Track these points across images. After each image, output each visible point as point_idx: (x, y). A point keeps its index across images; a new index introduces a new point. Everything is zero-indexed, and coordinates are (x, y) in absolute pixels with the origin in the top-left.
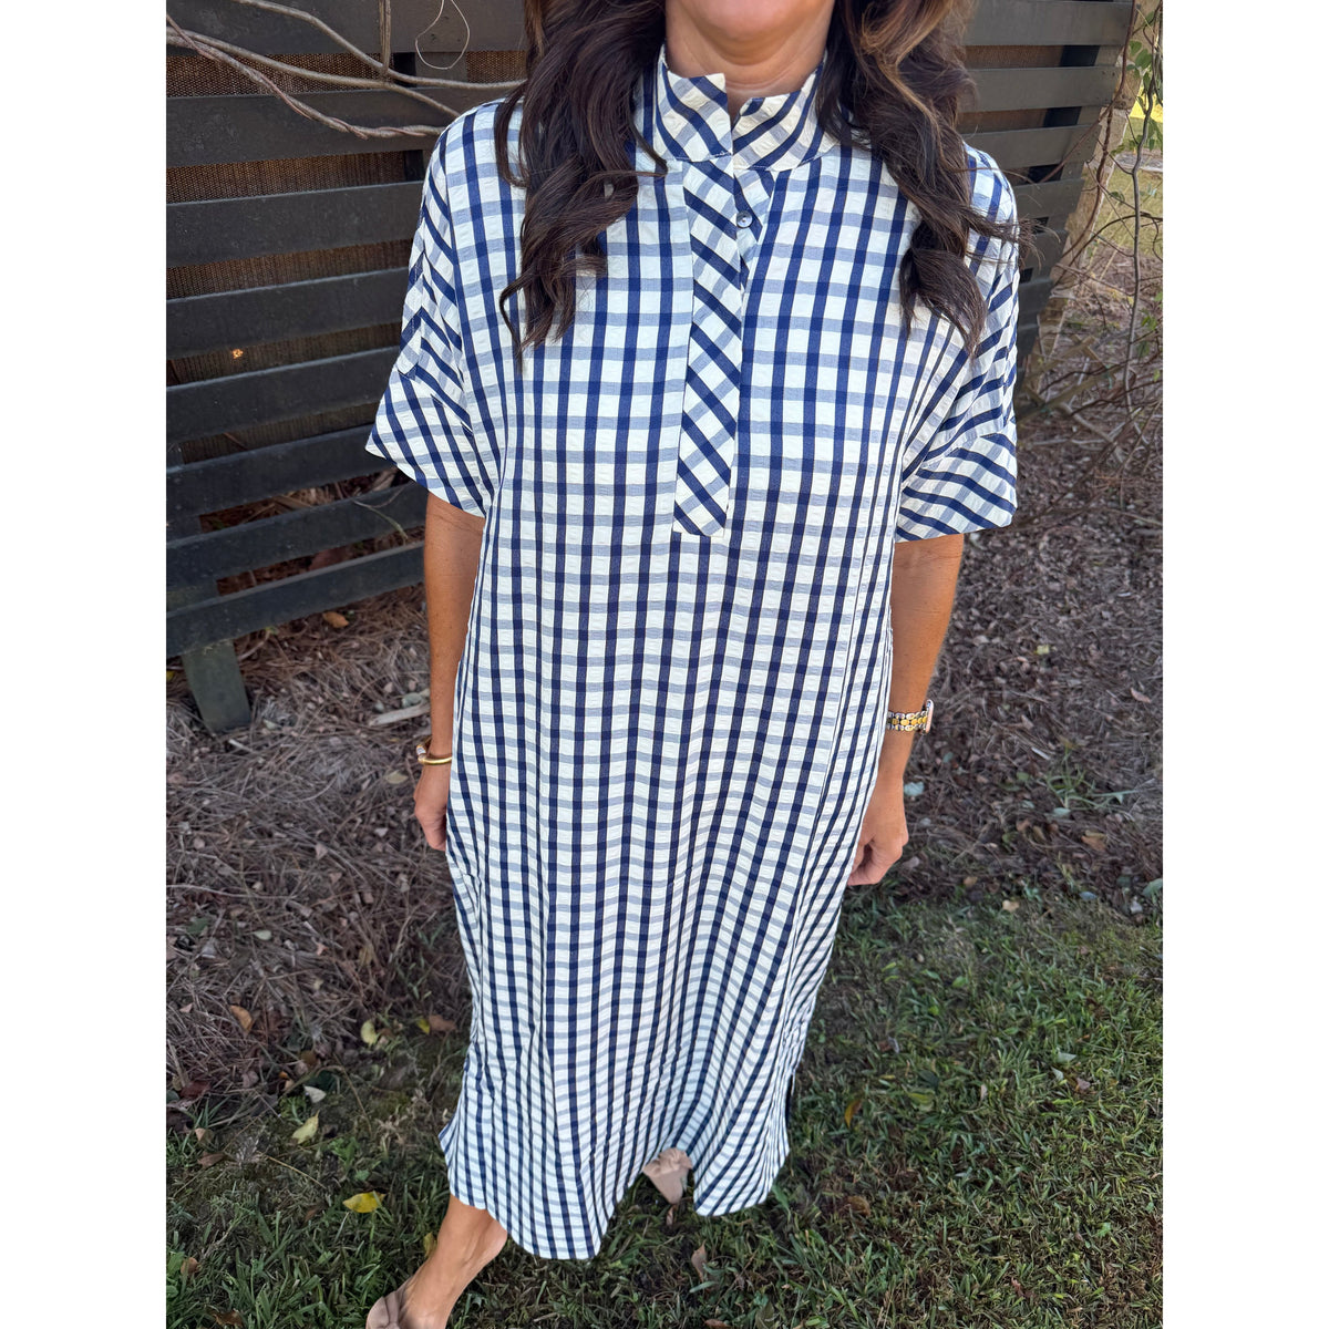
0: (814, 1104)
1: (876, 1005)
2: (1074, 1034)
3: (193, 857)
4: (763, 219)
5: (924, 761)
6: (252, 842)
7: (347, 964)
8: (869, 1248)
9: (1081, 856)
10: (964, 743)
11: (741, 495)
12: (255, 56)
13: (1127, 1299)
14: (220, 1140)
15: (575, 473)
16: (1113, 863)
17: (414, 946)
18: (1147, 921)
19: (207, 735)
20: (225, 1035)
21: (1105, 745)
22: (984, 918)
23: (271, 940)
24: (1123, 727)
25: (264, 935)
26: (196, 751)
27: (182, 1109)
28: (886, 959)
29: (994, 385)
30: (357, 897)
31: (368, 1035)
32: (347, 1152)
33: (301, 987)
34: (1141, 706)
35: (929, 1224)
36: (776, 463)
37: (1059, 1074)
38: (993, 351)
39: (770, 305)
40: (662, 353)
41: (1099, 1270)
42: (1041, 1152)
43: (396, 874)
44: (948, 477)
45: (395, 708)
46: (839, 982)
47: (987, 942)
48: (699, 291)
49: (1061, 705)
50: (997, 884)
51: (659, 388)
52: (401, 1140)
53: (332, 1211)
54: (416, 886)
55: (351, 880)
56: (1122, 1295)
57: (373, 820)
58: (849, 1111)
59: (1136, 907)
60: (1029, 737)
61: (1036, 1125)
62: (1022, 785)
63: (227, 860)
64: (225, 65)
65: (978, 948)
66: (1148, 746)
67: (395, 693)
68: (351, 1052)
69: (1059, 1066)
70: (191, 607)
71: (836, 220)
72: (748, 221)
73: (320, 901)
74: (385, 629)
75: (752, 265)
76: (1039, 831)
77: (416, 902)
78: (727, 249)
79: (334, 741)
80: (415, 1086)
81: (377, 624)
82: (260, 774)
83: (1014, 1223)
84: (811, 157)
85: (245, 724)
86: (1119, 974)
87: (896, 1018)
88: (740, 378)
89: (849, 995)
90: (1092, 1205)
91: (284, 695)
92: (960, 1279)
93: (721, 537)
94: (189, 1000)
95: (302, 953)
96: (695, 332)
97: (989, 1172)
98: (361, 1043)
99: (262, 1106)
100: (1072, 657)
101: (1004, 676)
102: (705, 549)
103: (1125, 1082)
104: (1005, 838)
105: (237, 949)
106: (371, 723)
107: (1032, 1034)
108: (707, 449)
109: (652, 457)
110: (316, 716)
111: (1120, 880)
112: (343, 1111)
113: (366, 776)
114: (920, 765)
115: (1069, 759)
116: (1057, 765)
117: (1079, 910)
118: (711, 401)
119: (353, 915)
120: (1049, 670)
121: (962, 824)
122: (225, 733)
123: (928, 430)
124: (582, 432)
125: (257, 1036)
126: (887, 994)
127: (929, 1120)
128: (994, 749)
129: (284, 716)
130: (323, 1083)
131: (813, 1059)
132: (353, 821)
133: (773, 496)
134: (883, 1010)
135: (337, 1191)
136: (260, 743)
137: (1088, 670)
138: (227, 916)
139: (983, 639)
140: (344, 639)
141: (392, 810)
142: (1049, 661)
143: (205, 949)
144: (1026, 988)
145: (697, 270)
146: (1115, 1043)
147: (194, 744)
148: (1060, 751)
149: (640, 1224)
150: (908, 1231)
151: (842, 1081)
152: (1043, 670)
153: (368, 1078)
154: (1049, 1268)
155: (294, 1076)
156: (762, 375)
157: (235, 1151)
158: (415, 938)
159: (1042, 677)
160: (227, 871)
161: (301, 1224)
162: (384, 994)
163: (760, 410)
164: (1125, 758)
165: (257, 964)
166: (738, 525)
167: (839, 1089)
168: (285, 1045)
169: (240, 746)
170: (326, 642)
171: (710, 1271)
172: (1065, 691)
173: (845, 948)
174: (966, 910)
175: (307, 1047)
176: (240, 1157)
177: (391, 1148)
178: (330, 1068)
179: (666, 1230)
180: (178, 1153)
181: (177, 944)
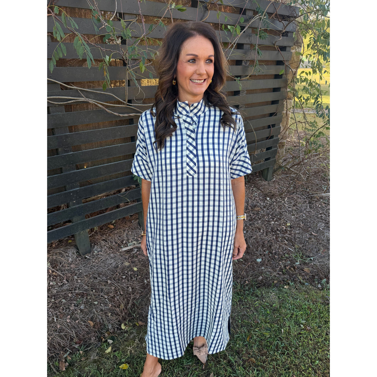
0: (239, 337)
1: (253, 313)
2: (305, 316)
3: (78, 284)
4: (197, 123)
5: (261, 253)
6: (92, 280)
7: (118, 309)
8: (256, 370)
9: (304, 274)
10: (271, 248)
11: (198, 167)
12: (100, 102)
14: (86, 354)
15: (168, 167)
16: (312, 275)
17: (134, 305)
18: (323, 289)
19: (80, 255)
20: (87, 328)
21: (307, 246)
22: (280, 290)
23: (98, 304)
24: (311, 242)
25: (96, 303)
26: (78, 259)
27: (76, 347)
28: (255, 301)
29: (242, 147)
30: (119, 293)
31: (123, 327)
32: (119, 355)
33: (106, 315)
34: (315, 236)
35: (271, 363)
36: (204, 161)
37: (302, 326)
38: (241, 141)
39: (199, 136)
40: (182, 145)
41: (317, 373)
42: (299, 345)
43: (128, 287)
44: (238, 165)
45: (126, 247)
46: (243, 308)
47: (281, 295)
48: (187, 135)
49: (295, 237)
50: (282, 282)
51: (182, 151)
52: (133, 352)
53: (116, 369)
54: (133, 290)
55: (117, 289)
57: (122, 274)
58: (248, 338)
59: (319, 286)
60: (287, 246)
61: (297, 338)
62: (287, 257)
63: (86, 285)
64: (94, 104)
65: (279, 297)
66: (318, 246)
67: (126, 243)
68: (119, 331)
69: (302, 324)
70: (79, 222)
71: (209, 121)
72: (194, 123)
73: (110, 294)
74: (123, 228)
75: (196, 130)
76: (292, 269)
77: (134, 294)
78: (191, 128)
79: (112, 255)
80: (136, 338)
81: (121, 227)
82: (94, 264)
83: (293, 362)
84: (204, 112)
85: (90, 252)
86: (316, 302)
87: (258, 315)
88: (196, 148)
89: (246, 310)
90: (313, 357)
91: (99, 245)
93: (196, 176)
94: (78, 319)
95: (105, 307)
96: (187, 141)
97: (286, 350)
98: (121, 329)
99: (97, 345)
100: (296, 226)
101: (279, 231)
102: (193, 178)
103: (319, 327)
104: (284, 271)
105: (89, 307)
106: (120, 250)
107: (294, 316)
108: (191, 160)
109: (182, 163)
110: (107, 249)
111: (315, 280)
112: (117, 346)
113: (119, 263)
114: (260, 254)
115: (298, 250)
116: (295, 252)
117: (304, 288)
118: (191, 152)
119: (118, 297)
120: (291, 229)
121: (272, 268)
122: (84, 255)
123: (232, 156)
124: (169, 160)
125: (95, 328)
126: (256, 309)
127: (269, 339)
128: (279, 249)
129: (99, 250)
130: (112, 338)
131: (238, 326)
132: (117, 275)
133: (204, 167)
134: (255, 313)
135: (117, 365)
136: (93, 257)
137: (300, 229)
138: (87, 298)
139: (273, 222)
140: (113, 231)
141: (126, 272)
142: (290, 227)
143: (81, 307)
144: (292, 306)
145: (187, 132)
146: (316, 318)
147: (77, 257)
148: (295, 248)
149: (196, 369)
150: (266, 366)
151: (246, 330)
152: (289, 229)
153: (123, 337)
154: (303, 372)
155: (104, 338)
156: (199, 147)
157: (90, 356)
158: (134, 302)
159: (289, 231)
160: (86, 287)
161: (108, 373)
162: (127, 317)
163: (200, 153)
164: (312, 249)
165: (94, 310)
166: (198, 173)
167: (245, 333)
168: (102, 330)
169: (88, 257)
170: (109, 232)
172: (295, 234)
173: (244, 299)
174: (275, 289)
175: (108, 330)
176: (92, 358)
177: (130, 354)
178: (114, 335)
179: (203, 370)
180: (76, 358)
181: (74, 306)
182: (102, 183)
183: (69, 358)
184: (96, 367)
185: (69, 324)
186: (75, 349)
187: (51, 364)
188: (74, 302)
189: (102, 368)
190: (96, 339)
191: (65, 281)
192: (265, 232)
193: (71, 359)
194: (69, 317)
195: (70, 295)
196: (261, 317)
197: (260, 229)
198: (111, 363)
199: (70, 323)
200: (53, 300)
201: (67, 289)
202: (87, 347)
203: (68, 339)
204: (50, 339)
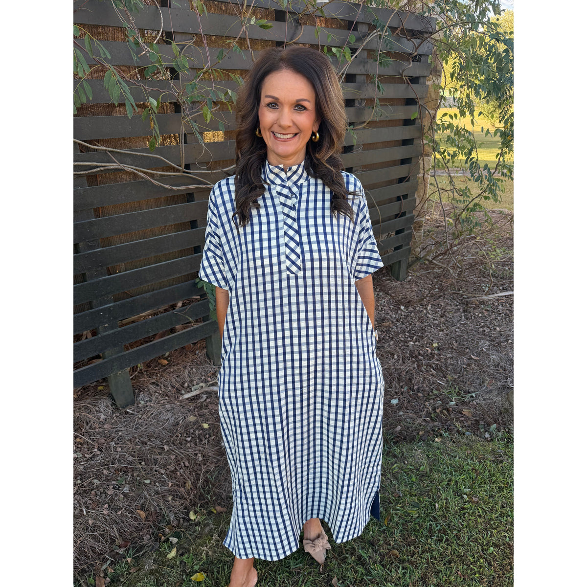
1: (391, 481)
2: (469, 481)
3: (117, 455)
4: (298, 195)
6: (139, 447)
7: (182, 489)
8: (401, 568)
9: (463, 419)
10: (411, 382)
11: (304, 261)
12: (141, 169)
13: (504, 574)
14: (137, 562)
15: (259, 263)
16: (476, 420)
17: (207, 481)
18: (492, 440)
19: (118, 409)
20: (136, 521)
21: (464, 377)
22: (429, 445)
23: (151, 483)
24: (471, 369)
25: (148, 482)
26: (114, 415)
27: (121, 552)
28: (392, 464)
30: (182, 464)
31: (192, 516)
32: (190, 560)
33: (164, 500)
34: (476, 361)
35: (423, 556)
36: (311, 251)
37: (465, 496)
39: (303, 214)
40: (277, 229)
41: (492, 566)
42: (463, 525)
43: (196, 455)
44: (364, 258)
45: (188, 392)
47: (431, 453)
48: (284, 214)
49: (445, 364)
50: (431, 432)
51: (278, 238)
52: (210, 553)
53: (186, 582)
54: (205, 458)
55: (179, 458)
56: (501, 573)
57: (185, 435)
58: (386, 520)
59: (487, 435)
60: (435, 377)
61: (459, 516)
62: (436, 395)
63: (130, 454)
64: (133, 172)
65: (428, 456)
66: (481, 375)
67: (189, 386)
68: (186, 524)
69: (465, 494)
71: (316, 193)
72: (294, 196)
73: (168, 467)
74: (183, 363)
75: (297, 206)
76: (445, 412)
77: (206, 464)
78: (289, 202)
79: (168, 406)
80: (213, 533)
81: (180, 362)
82: (140, 421)
83: (456, 552)
84: (307, 180)
85: (133, 404)
86: (483, 460)
87: (399, 485)
88: (298, 232)
90: (485, 542)
91: (146, 391)
92: (438, 576)
93: (300, 274)
94: (120, 509)
95: (163, 487)
96: (285, 223)
97: (443, 535)
98: (190, 520)
99: (153, 547)
100: (447, 346)
101: (422, 356)
102: (296, 278)
103: (491, 496)
104: (432, 415)
105: (137, 488)
106: (181, 398)
107: (452, 483)
108: (293, 251)
109: (279, 255)
110: (159, 397)
111: (480, 427)
112: (186, 545)
113: (180, 418)
114: (396, 392)
115: (452, 384)
116: (448, 386)
117: (465, 439)
119: (181, 470)
120: (439, 352)
121: (415, 412)
122: (124, 408)
124: (259, 252)
125: (148, 521)
127: (418, 520)
128: (423, 383)
129: (147, 399)
130: (177, 535)
132: (177, 436)
133: (312, 260)
134: (394, 483)
135: (187, 575)
136: (139, 410)
137: (453, 351)
138: (132, 475)
139: (412, 343)
140: (167, 369)
141: (192, 431)
142: (439, 349)
143: (125, 489)
144: (448, 468)
145: (283, 209)
146: (485, 483)
147: (113, 413)
148: (447, 381)
149: (309, 573)
150: (415, 560)
152: (436, 352)
153: (194, 532)
154: (471, 566)
155: (164, 535)
157: (144, 566)
158: (207, 478)
159: (437, 355)
160: (131, 458)
162: (197, 501)
164: (473, 380)
165: (146, 493)
166: (304, 270)
168: (160, 523)
169: (131, 412)
170: (161, 370)
171: (339, 585)
172: (446, 359)
174: (421, 443)
175: (169, 523)
176: (147, 567)
177: (207, 557)
178: (179, 530)
179: (320, 574)
180: (121, 569)
181: (113, 488)
182: (148, 295)
183: (111, 570)
184: (154, 581)
185: (107, 517)
186: (118, 556)
187: (82, 581)
188: (113, 482)
189: (164, 583)
190: (151, 538)
191: (96, 450)
192: (401, 359)
193: (113, 571)
194: (106, 506)
195: (105, 472)
196: (403, 488)
197: (393, 354)
198: (177, 573)
199: (109, 516)
200: (79, 482)
201: (100, 463)
202: (138, 551)
203: (107, 541)
204: (79, 542)
